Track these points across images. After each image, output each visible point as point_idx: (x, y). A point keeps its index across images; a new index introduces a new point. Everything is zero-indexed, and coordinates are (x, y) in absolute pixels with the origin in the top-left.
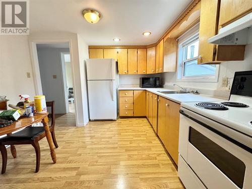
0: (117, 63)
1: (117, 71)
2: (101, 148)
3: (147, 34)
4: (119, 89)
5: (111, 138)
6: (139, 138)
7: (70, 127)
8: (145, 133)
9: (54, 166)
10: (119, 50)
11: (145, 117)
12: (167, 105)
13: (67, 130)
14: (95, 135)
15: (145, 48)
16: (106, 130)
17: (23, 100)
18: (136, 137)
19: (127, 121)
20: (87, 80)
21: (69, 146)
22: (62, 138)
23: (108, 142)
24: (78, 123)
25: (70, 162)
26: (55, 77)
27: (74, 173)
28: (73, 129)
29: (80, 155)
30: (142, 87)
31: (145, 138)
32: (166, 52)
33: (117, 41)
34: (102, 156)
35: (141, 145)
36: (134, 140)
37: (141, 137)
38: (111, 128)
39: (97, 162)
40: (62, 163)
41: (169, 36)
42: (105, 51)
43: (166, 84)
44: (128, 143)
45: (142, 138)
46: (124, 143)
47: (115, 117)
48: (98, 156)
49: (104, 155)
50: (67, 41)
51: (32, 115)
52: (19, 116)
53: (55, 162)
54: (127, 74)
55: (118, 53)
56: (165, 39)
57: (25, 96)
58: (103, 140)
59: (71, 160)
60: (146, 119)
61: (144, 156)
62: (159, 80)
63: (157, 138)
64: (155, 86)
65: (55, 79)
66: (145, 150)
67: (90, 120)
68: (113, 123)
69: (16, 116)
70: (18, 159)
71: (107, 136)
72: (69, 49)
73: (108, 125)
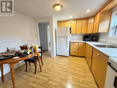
0: (70, 28)
1: (71, 32)
2: (59, 70)
3: (88, 11)
4: (71, 41)
5: (65, 66)
6: (79, 69)
7: (49, 57)
8: (83, 67)
9: (41, 73)
10: (72, 22)
11: (85, 57)
12: (98, 55)
13: (48, 58)
14: (58, 62)
15: (87, 19)
16: (63, 61)
17: (32, 46)
18: (77, 68)
19: (74, 58)
20: (56, 37)
21: (47, 65)
22: (45, 61)
23: (63, 67)
24: (52, 56)
25: (46, 73)
26: (45, 35)
27: (47, 79)
28: (50, 58)
29: (50, 71)
30: (84, 41)
31: (83, 70)
32: (101, 20)
33: (71, 17)
34: (59, 74)
35: (80, 73)
36: (77, 70)
37: (80, 68)
38: (65, 61)
39: (57, 76)
40: (43, 72)
41: (104, 9)
42: (65, 23)
43: (100, 39)
44: (73, 70)
45: (81, 70)
46: (71, 70)
47: (68, 55)
48: (58, 74)
49: (61, 74)
50: (48, 20)
51: (33, 53)
52: (29, 53)
53: (41, 72)
54: (76, 34)
55: (71, 23)
56: (101, 12)
57: (32, 45)
58: (61, 66)
59: (47, 72)
60: (85, 58)
61: (81, 81)
62: (95, 37)
63: (90, 71)
64: (92, 40)
65: (45, 36)
66: (82, 77)
67: (57, 55)
68: (67, 58)
69: (28, 53)
70: (31, 67)
71: (63, 64)
72: (49, 23)
73: (64, 59)
